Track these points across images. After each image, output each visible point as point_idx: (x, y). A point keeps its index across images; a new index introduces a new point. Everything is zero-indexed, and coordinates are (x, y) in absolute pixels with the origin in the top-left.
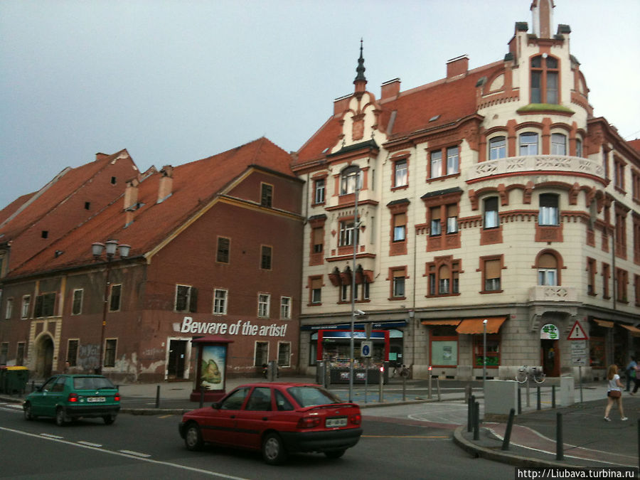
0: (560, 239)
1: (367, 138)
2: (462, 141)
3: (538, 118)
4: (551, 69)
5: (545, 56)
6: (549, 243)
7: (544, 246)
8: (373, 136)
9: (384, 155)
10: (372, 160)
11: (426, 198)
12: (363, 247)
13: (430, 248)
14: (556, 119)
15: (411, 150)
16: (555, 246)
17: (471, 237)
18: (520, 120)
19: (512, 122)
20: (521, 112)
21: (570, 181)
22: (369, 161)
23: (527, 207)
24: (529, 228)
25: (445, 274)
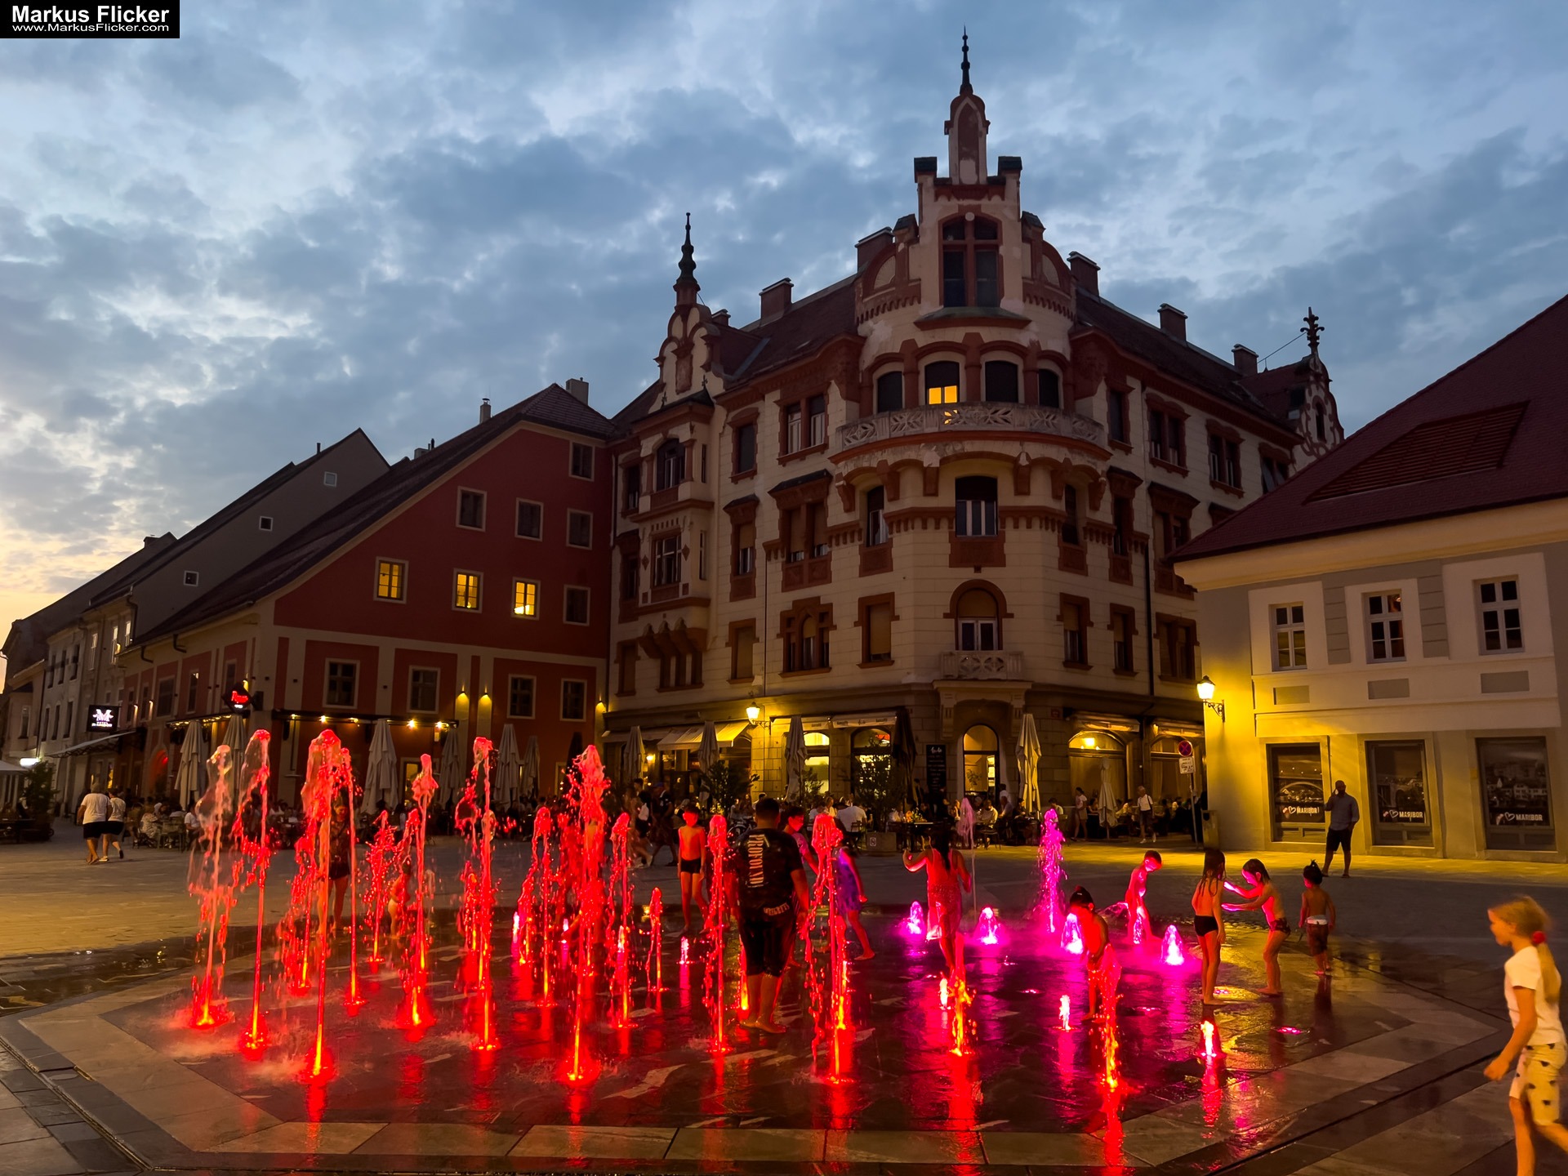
0: (1000, 561)
1: (697, 388)
2: (829, 384)
3: (956, 335)
4: (981, 242)
5: (970, 217)
6: (978, 570)
7: (967, 574)
8: (705, 381)
9: (720, 414)
10: (698, 426)
11: (777, 492)
12: (686, 586)
13: (788, 585)
14: (988, 334)
15: (758, 404)
16: (989, 574)
17: (845, 558)
18: (923, 339)
19: (909, 344)
20: (924, 324)
21: (1011, 449)
22: (692, 429)
23: (931, 503)
24: (939, 540)
25: (810, 630)
